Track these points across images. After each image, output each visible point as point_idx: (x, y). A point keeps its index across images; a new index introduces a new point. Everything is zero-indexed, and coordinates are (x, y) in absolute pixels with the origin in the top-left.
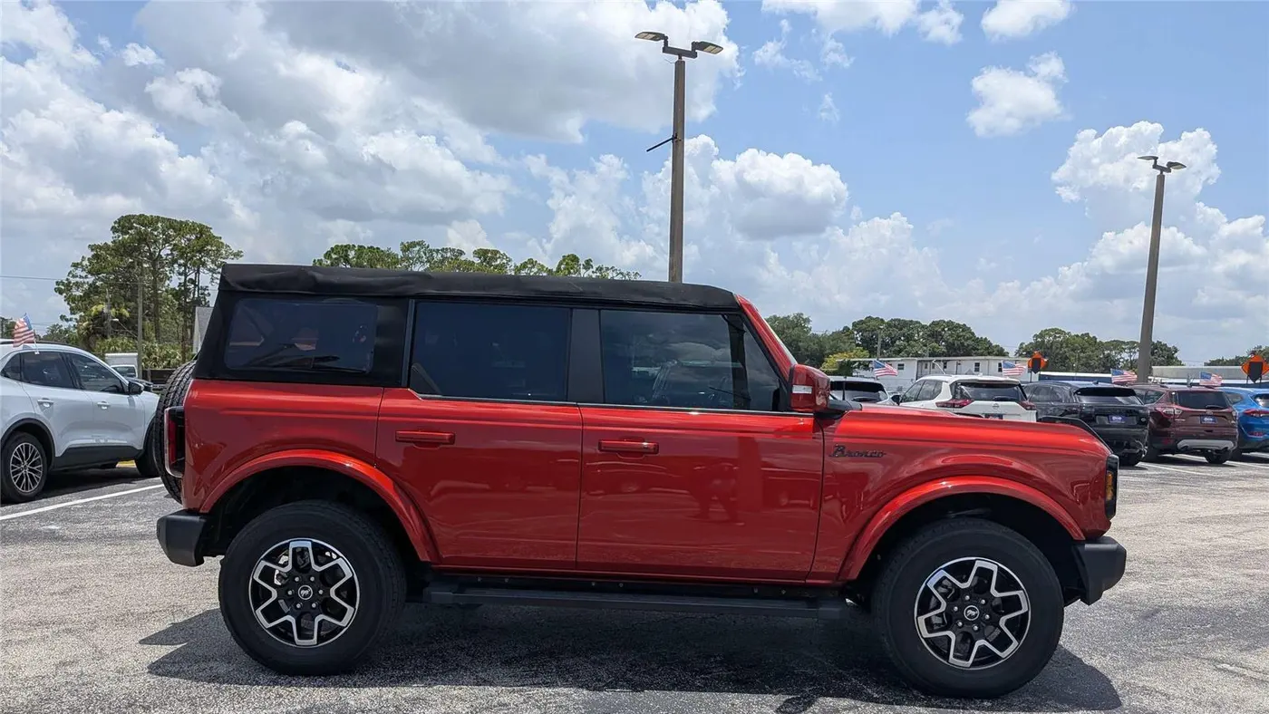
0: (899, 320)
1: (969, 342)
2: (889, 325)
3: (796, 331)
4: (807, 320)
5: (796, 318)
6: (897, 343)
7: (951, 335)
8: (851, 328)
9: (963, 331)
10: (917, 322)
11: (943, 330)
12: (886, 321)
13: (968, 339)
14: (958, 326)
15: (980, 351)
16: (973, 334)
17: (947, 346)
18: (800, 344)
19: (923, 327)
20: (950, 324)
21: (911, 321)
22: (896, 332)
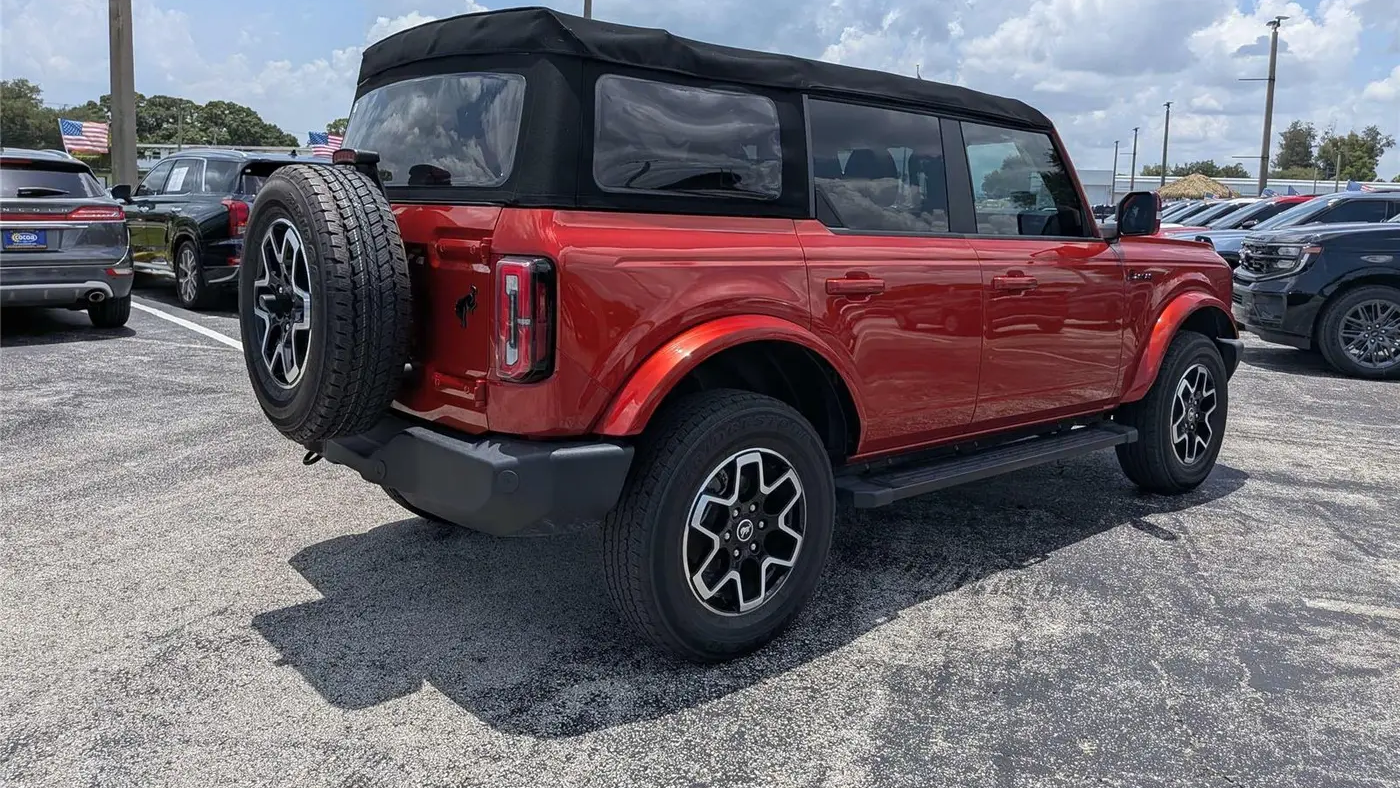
0: (165, 97)
1: (257, 129)
2: (152, 103)
3: (19, 103)
4: (35, 90)
5: (17, 84)
6: (165, 125)
7: (234, 120)
8: (98, 103)
9: (247, 116)
10: (188, 102)
11: (223, 112)
12: (147, 98)
13: (255, 125)
14: (242, 109)
15: (269, 140)
16: (260, 119)
17: (230, 132)
18: (28, 121)
19: (197, 107)
20: (231, 106)
21: (181, 100)
22: (162, 112)
